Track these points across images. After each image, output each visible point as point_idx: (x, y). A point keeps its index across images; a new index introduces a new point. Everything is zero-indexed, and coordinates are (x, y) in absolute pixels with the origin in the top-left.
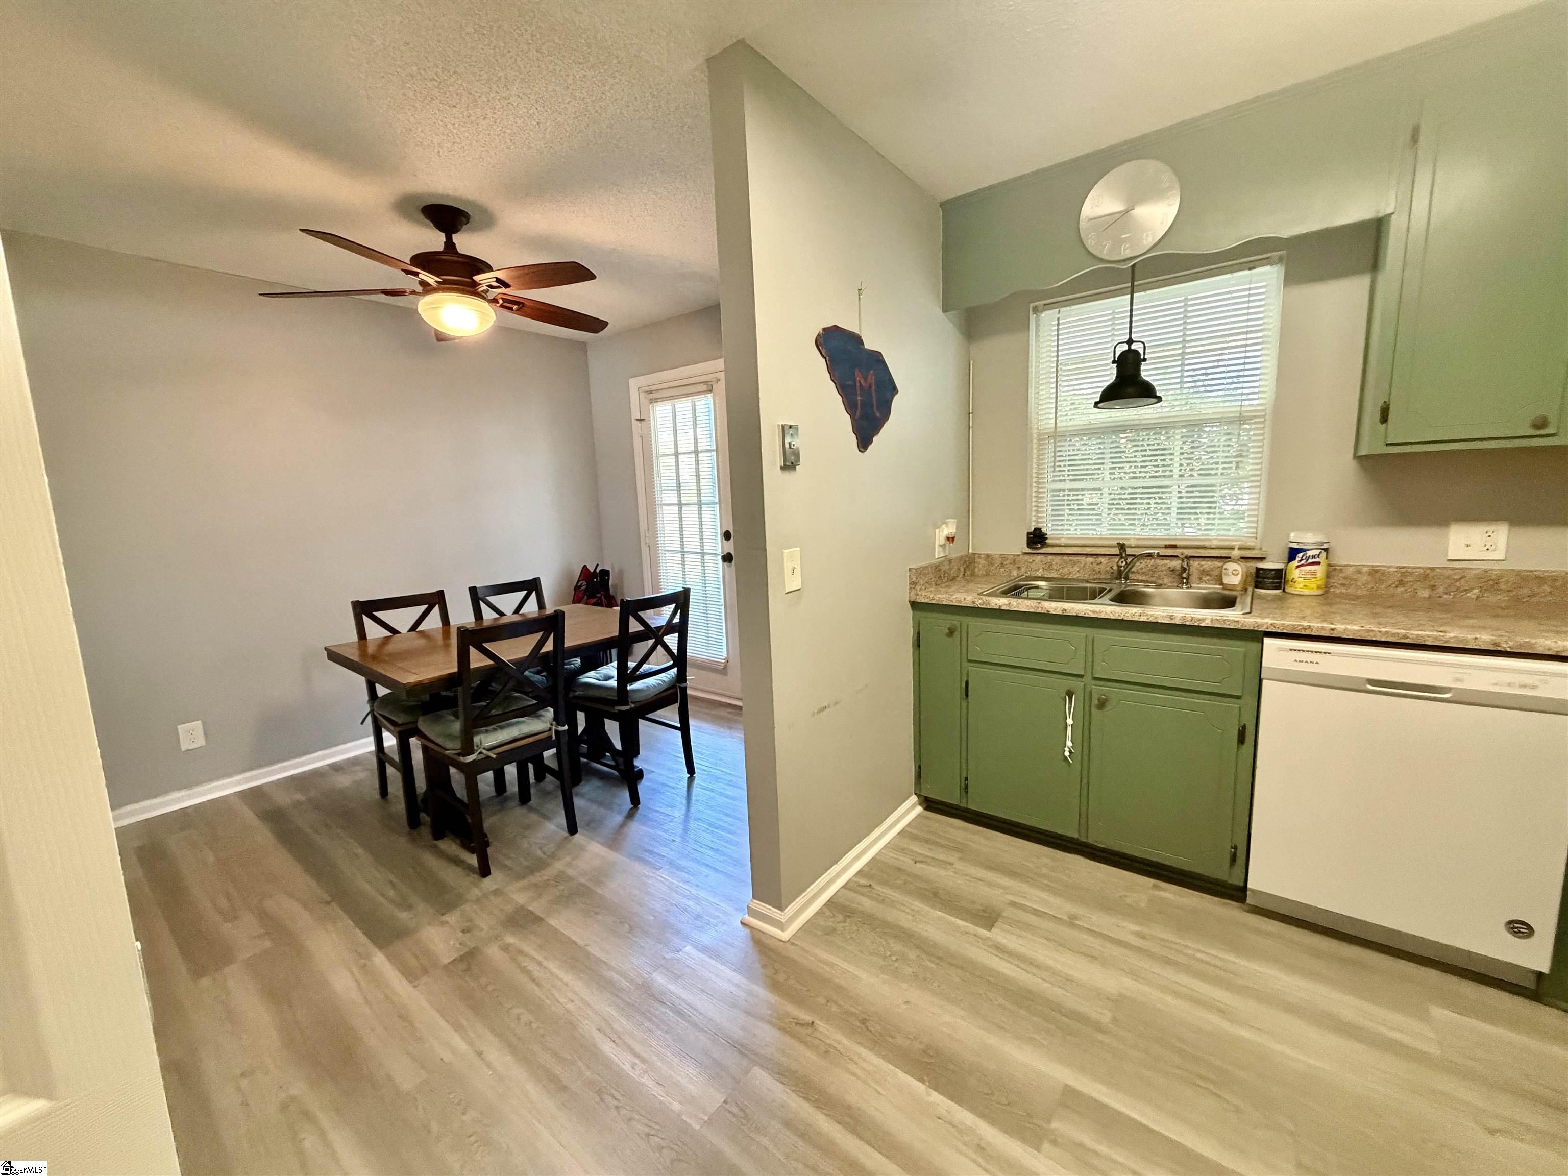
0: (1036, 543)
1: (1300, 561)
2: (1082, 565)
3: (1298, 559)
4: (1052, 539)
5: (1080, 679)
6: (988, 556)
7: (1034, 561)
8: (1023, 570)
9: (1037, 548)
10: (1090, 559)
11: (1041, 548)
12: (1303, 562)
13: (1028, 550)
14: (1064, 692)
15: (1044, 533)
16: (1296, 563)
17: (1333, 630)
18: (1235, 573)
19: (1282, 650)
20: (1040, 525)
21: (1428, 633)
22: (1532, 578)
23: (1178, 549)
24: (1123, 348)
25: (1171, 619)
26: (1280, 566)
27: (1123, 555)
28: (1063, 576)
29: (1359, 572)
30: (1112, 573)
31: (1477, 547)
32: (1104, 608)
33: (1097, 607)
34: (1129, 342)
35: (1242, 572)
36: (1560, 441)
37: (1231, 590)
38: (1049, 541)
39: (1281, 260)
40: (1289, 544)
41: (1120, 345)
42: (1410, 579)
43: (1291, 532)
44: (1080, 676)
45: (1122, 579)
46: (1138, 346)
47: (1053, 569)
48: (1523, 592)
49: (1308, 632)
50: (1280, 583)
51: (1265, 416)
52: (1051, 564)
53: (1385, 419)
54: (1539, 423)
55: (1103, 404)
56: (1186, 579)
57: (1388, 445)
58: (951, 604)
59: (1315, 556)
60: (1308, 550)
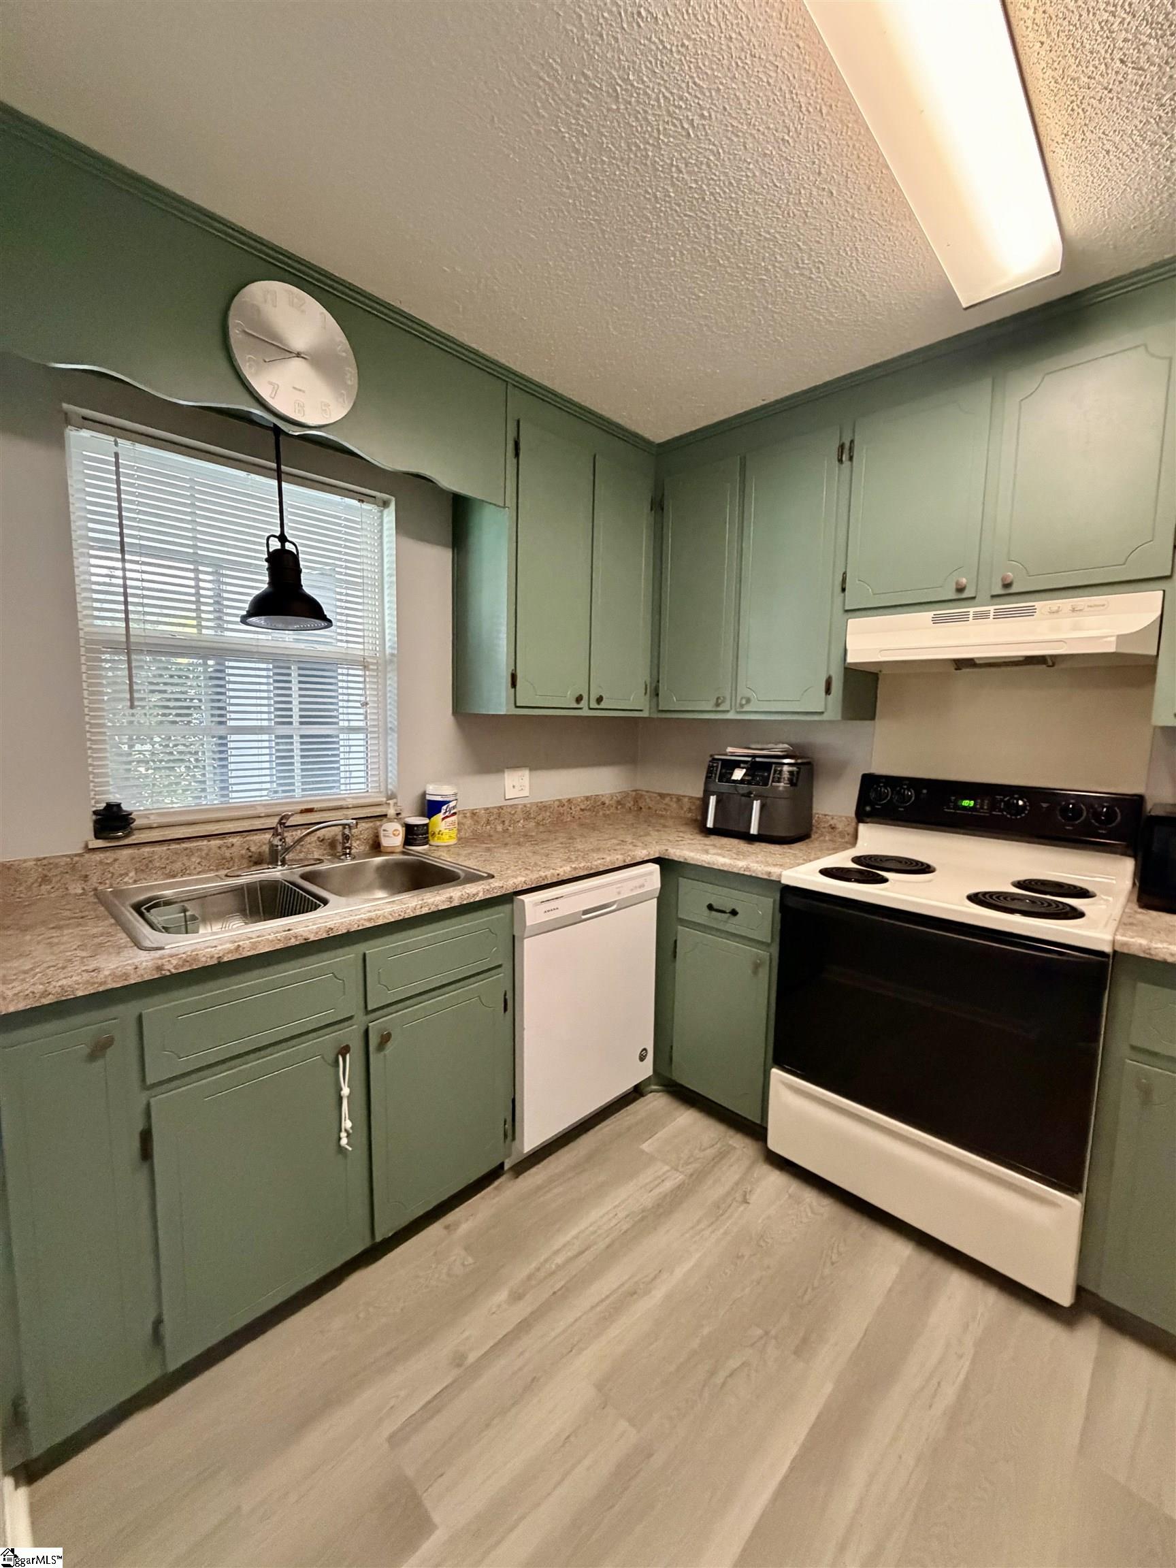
0: (118, 830)
1: (445, 813)
2: (203, 854)
3: (443, 811)
4: (140, 817)
5: (350, 1022)
7: (116, 860)
8: (95, 879)
9: (119, 838)
10: (215, 843)
11: (126, 836)
12: (447, 814)
13: (100, 843)
14: (336, 1051)
15: (125, 811)
16: (441, 815)
17: (558, 875)
18: (396, 833)
19: (536, 904)
20: (114, 798)
21: (599, 862)
22: (543, 807)
23: (315, 813)
24: (275, 545)
25: (451, 902)
26: (424, 821)
27: (280, 831)
28: (174, 876)
29: (465, 817)
30: (250, 857)
31: (517, 788)
32: (379, 910)
33: (370, 911)
34: (282, 538)
35: (401, 831)
36: (585, 712)
37: (393, 853)
38: (137, 823)
39: (385, 504)
40: (429, 798)
41: (272, 538)
42: (492, 818)
43: (428, 785)
44: (351, 1018)
45: (280, 863)
46: (294, 547)
47: (155, 868)
48: (540, 818)
49: (546, 882)
50: (427, 837)
51: (377, 664)
52: (150, 861)
53: (514, 685)
54: (579, 699)
55: (253, 620)
56: (350, 848)
57: (517, 707)
58: (101, 989)
59: (454, 807)
60: (449, 802)
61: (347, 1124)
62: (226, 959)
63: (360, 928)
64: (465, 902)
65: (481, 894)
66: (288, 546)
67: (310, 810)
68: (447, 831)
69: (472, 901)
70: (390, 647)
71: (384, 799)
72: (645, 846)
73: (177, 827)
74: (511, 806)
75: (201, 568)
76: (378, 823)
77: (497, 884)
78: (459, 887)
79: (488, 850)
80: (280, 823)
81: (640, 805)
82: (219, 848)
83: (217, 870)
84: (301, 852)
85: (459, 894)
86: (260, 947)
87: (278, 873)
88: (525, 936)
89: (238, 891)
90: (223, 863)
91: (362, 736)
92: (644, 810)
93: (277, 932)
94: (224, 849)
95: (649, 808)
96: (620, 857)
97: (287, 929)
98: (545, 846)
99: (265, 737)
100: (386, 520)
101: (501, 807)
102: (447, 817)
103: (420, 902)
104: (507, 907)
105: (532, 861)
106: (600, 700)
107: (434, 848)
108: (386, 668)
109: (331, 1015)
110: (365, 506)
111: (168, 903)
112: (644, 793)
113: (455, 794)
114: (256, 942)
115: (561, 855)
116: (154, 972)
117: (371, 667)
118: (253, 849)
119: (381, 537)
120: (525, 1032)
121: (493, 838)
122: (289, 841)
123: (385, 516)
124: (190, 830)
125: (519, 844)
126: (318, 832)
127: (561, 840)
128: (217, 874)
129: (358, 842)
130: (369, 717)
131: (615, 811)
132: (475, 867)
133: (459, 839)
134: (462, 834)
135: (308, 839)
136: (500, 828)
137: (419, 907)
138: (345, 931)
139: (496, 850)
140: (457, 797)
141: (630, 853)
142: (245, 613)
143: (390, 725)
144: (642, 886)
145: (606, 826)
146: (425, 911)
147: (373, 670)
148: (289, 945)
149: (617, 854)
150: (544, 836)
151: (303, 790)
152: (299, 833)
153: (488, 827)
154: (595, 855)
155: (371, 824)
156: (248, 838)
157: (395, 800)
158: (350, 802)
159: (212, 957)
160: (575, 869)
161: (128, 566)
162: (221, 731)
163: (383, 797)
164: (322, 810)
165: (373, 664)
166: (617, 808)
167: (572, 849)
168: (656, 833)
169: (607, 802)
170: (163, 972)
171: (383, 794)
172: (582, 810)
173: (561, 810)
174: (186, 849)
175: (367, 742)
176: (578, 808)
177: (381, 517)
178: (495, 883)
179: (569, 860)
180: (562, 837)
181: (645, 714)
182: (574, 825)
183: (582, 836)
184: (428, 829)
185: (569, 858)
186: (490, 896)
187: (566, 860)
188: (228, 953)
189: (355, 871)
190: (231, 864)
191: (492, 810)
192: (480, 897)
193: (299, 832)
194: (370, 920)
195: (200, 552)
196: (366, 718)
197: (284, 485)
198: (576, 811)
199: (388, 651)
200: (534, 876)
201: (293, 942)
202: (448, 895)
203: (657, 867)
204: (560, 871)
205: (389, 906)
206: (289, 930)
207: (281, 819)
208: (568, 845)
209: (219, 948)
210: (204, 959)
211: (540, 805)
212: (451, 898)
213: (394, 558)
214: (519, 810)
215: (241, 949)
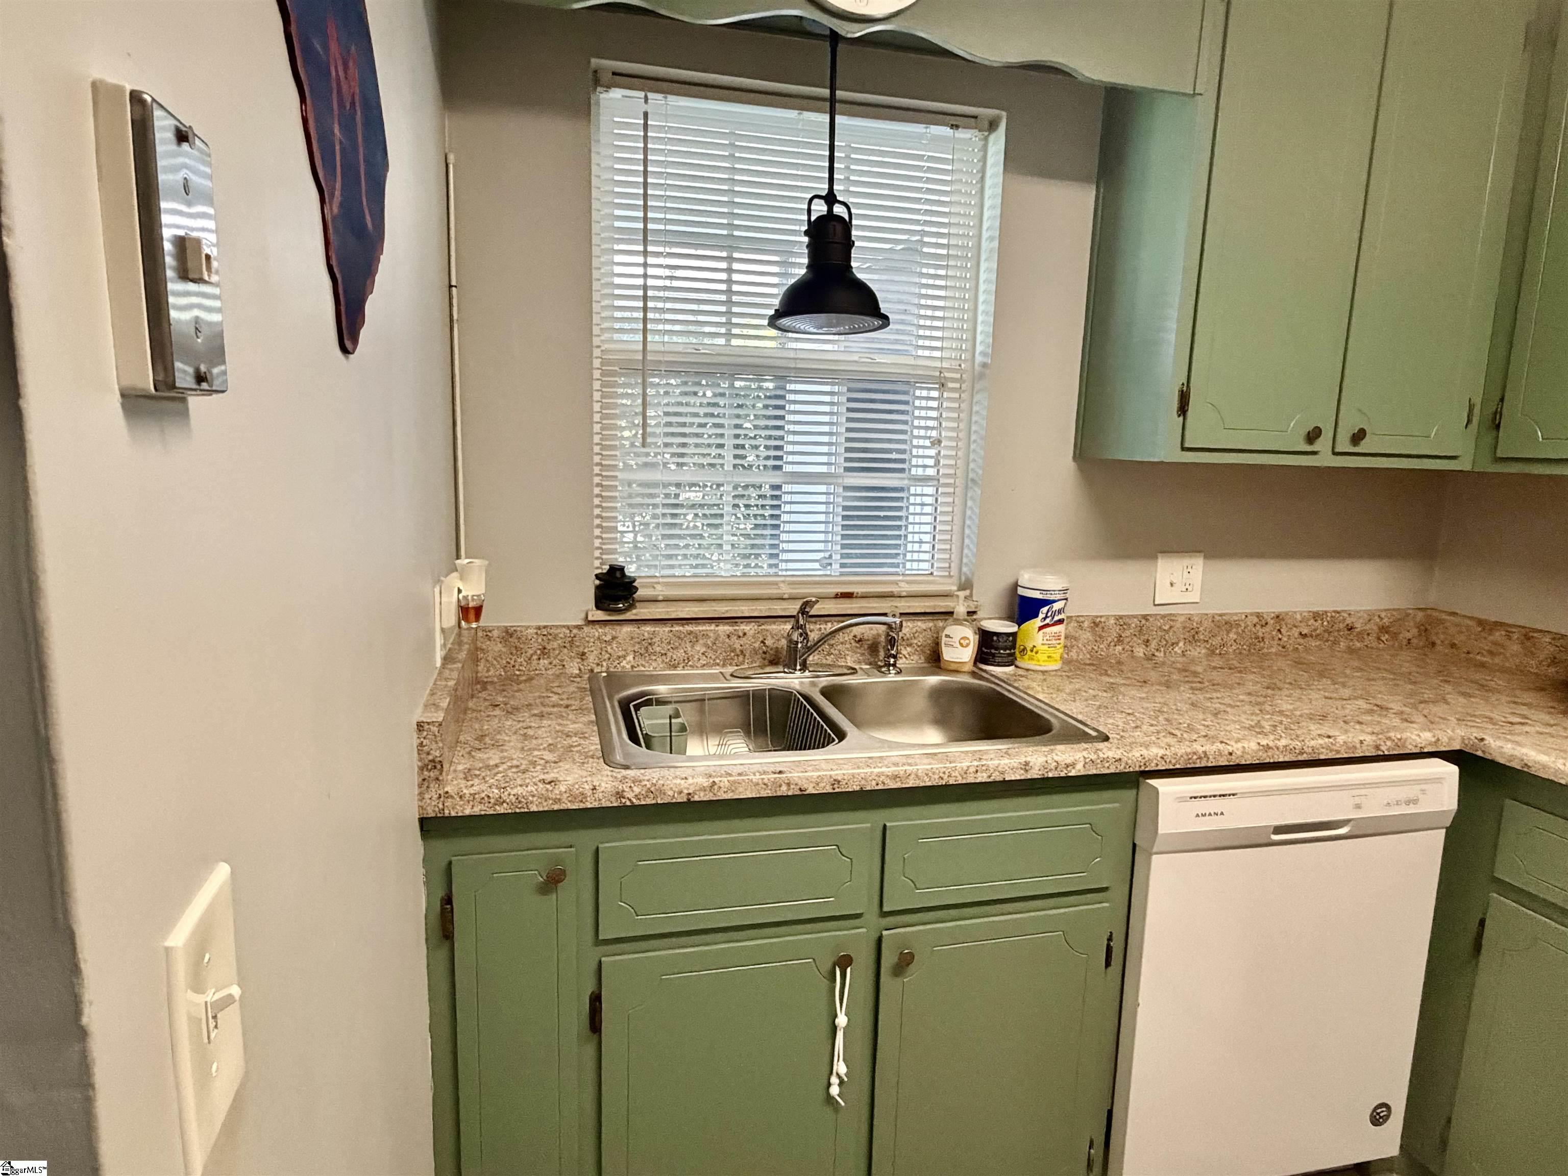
0: (617, 599)
1: (1045, 619)
2: (710, 642)
3: (1041, 616)
4: (645, 586)
5: (856, 922)
6: (509, 633)
7: (614, 638)
8: (592, 658)
9: (619, 611)
10: (724, 628)
11: (628, 609)
12: (1048, 621)
13: (600, 615)
14: (834, 959)
15: (630, 577)
16: (1037, 622)
17: (1231, 754)
18: (964, 642)
19: (1181, 799)
20: (620, 560)
21: (1320, 741)
22: (1224, 624)
23: (854, 600)
24: (820, 208)
25: (1026, 771)
26: (1011, 628)
27: (801, 622)
28: (675, 667)
29: (1081, 627)
30: (764, 653)
31: (1179, 587)
32: (910, 765)
33: (896, 765)
34: (830, 199)
35: (973, 639)
36: (1325, 459)
37: (957, 672)
38: (641, 593)
39: (992, 125)
40: (1021, 591)
41: (816, 201)
42: (1128, 633)
43: (1022, 572)
44: (858, 916)
45: (798, 667)
46: (845, 210)
47: (654, 653)
48: (1216, 641)
49: (1203, 764)
50: (1013, 655)
51: (961, 380)
52: (650, 644)
53: (1183, 410)
54: (1313, 436)
55: (785, 322)
56: (895, 657)
57: (1183, 449)
58: (556, 807)
59: (1060, 612)
60: (1054, 601)
61: (841, 1068)
62: (696, 798)
63: (880, 787)
64: (1050, 775)
65: (1079, 766)
66: (838, 210)
67: (848, 596)
68: (1046, 647)
69: (1063, 774)
70: (980, 353)
71: (955, 588)
72: (1430, 723)
73: (681, 603)
74: (1163, 617)
75: (736, 255)
76: (940, 624)
77: (1110, 754)
78: (1044, 749)
79: (1112, 687)
80: (803, 611)
81: (1434, 638)
82: (729, 636)
83: (724, 665)
84: (829, 654)
85: (1042, 760)
86: (741, 789)
87: (796, 681)
88: (1155, 850)
89: (743, 697)
90: (735, 655)
91: (930, 490)
92: (1439, 648)
93: (765, 773)
94: (734, 638)
95: (1453, 646)
96: (1369, 739)
97: (778, 770)
98: (1215, 695)
99: (823, 488)
100: (991, 149)
101: (1145, 617)
102: (1047, 626)
103: (976, 763)
104: (1128, 795)
105: (1185, 720)
106: (1358, 437)
107: (1021, 672)
108: (973, 387)
109: (829, 905)
110: (962, 134)
111: (660, 702)
112: (1444, 616)
113: (1065, 590)
114: (735, 782)
115: (1243, 718)
116: (613, 799)
117: (951, 385)
118: (769, 642)
119: (983, 179)
120: (1140, 1009)
121: (1124, 668)
122: (814, 636)
123: (990, 144)
124: (696, 609)
125: (1168, 685)
126: (854, 629)
127: (1250, 687)
128: (722, 671)
129: (909, 649)
130: (942, 462)
131: (1374, 644)
132: (1080, 717)
133: (1067, 662)
134: (1073, 654)
135: (840, 636)
136: (1140, 651)
137: (972, 770)
138: (858, 788)
139: (1122, 689)
140: (1067, 595)
141: (1392, 734)
142: (772, 312)
143: (971, 475)
144: (1415, 801)
145: (1348, 671)
146: (982, 778)
147: (953, 390)
148: (779, 794)
149: (1362, 731)
150: (1216, 676)
151: (843, 565)
152: (829, 627)
153: (1119, 648)
154: (1312, 727)
155: (931, 624)
156: (763, 627)
157: (967, 592)
158: (905, 588)
159: (681, 792)
160: (1267, 748)
161: (651, 260)
162: (775, 478)
163: (952, 584)
164: (865, 596)
165: (954, 380)
166: (1379, 639)
167: (1268, 708)
168: (1462, 699)
169: (1359, 626)
170: (623, 801)
171: (955, 580)
172: (1303, 636)
173: (1261, 632)
174: (690, 633)
175: (937, 500)
176: (1295, 632)
177: (985, 149)
178: (1108, 751)
179: (1257, 729)
180: (1252, 681)
181: (1463, 465)
182: (1281, 663)
183: (1294, 685)
184: (1014, 642)
185: (1258, 724)
186: (1095, 772)
187: (1250, 728)
188: (701, 790)
189: (896, 692)
190: (741, 658)
191: (1127, 620)
192: (1078, 770)
193: (829, 625)
194: (895, 777)
195: (736, 233)
196: (937, 463)
197: (839, 119)
198: (1290, 635)
199: (979, 359)
200: (1182, 749)
201: (784, 791)
202: (1023, 760)
203: (1453, 770)
204: (1237, 748)
205: (926, 761)
206: (780, 772)
207: (806, 604)
208: (1262, 699)
209: (690, 781)
210: (670, 793)
211: (1217, 618)
212: (1027, 764)
213: (998, 212)
214: (1178, 625)
215: (716, 787)
